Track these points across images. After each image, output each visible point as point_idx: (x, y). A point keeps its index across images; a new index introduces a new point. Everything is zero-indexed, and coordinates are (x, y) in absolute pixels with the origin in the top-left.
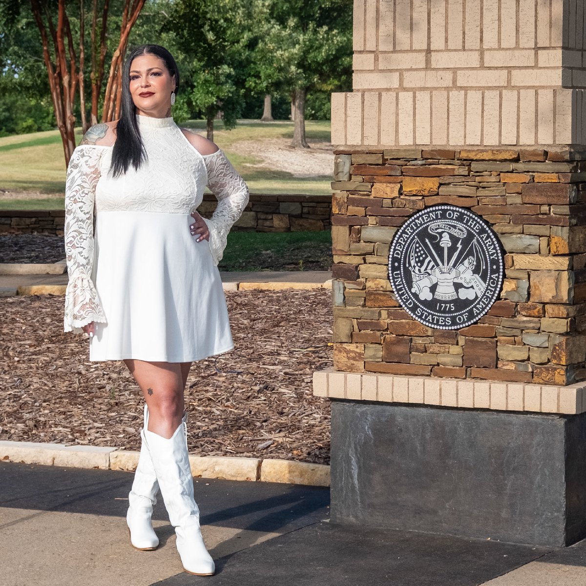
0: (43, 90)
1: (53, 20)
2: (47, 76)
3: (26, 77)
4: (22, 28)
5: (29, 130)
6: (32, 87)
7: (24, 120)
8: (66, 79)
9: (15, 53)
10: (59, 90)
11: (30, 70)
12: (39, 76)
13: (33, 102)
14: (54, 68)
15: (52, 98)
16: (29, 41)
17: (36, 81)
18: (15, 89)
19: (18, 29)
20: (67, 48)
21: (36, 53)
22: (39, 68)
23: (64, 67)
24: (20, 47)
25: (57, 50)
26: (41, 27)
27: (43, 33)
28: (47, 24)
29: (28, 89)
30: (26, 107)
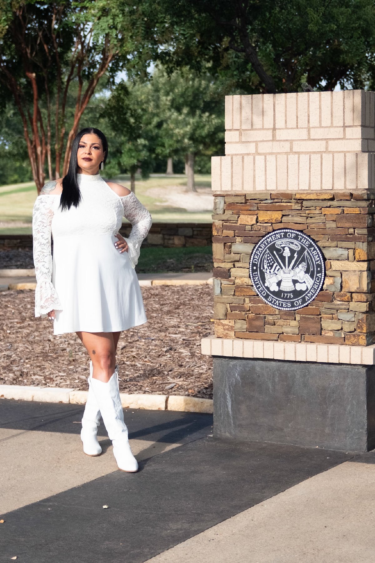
0: (25, 156)
1: (31, 111)
2: (27, 147)
3: (13, 149)
4: (10, 116)
5: (15, 182)
6: (18, 154)
7: (12, 176)
8: (39, 149)
9: (6, 133)
10: (34, 157)
11: (16, 144)
12: (22, 147)
13: (18, 164)
14: (31, 142)
15: (30, 161)
16: (15, 125)
17: (19, 151)
18: (6, 156)
19: (8, 117)
20: (39, 129)
21: (20, 132)
22: (21, 142)
23: (38, 142)
24: (9, 128)
25: (33, 130)
26: (23, 115)
27: (24, 120)
28: (27, 114)
29: (14, 156)
30: (13, 168)
